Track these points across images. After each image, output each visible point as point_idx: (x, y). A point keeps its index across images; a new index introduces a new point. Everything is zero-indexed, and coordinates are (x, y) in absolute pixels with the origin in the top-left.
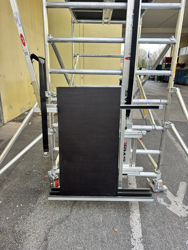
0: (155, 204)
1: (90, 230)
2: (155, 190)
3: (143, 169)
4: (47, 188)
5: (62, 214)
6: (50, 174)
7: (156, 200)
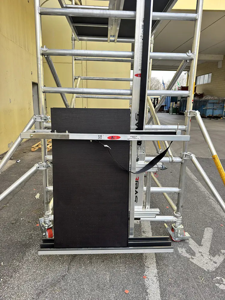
0: (175, 256)
1: (93, 293)
2: (175, 239)
3: (159, 211)
4: (37, 241)
5: (57, 273)
6: (41, 222)
7: (176, 251)
